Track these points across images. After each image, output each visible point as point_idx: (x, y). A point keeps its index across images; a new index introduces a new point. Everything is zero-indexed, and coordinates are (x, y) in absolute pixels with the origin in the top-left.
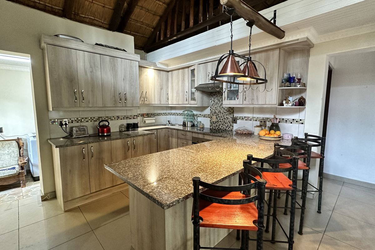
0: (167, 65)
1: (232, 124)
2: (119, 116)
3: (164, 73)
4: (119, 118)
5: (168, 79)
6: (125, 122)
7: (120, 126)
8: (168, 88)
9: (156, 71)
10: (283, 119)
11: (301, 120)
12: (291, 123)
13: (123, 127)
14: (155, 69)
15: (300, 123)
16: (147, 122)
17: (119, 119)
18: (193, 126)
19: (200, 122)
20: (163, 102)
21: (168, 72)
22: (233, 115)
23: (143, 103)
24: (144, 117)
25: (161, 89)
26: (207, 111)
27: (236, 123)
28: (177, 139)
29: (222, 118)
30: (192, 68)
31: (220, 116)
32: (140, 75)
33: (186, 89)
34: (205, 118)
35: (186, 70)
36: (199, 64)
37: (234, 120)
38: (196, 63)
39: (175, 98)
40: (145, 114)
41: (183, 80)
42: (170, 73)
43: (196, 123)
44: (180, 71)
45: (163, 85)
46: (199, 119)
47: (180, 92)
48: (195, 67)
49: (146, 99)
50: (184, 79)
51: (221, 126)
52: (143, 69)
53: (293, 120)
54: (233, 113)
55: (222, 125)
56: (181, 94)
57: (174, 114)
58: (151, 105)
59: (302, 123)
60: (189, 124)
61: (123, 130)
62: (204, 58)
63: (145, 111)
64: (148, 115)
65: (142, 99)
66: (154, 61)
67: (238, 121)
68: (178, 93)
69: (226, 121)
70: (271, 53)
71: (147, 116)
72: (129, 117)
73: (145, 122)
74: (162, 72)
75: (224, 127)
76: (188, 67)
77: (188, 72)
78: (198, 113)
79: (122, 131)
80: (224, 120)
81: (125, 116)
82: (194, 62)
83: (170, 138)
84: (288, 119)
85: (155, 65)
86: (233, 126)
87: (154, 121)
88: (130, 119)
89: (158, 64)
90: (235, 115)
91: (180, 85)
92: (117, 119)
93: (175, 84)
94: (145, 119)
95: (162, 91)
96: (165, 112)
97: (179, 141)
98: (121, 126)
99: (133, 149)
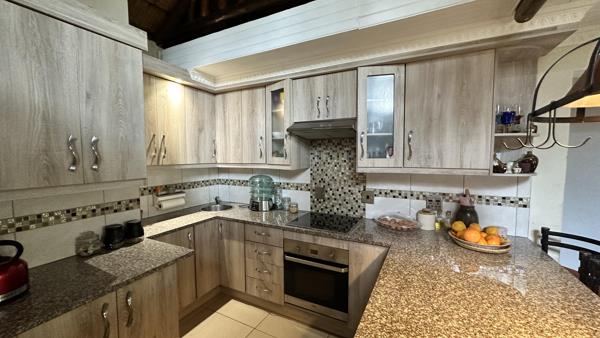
0: (214, 79)
1: (362, 205)
2: (75, 209)
3: (206, 95)
4: (74, 215)
5: (213, 111)
6: (97, 225)
7: (78, 239)
8: (213, 128)
9: (187, 89)
10: (480, 197)
11: (521, 199)
12: (499, 204)
13: (90, 241)
14: (185, 85)
15: (520, 206)
16: (165, 205)
17: (74, 218)
18: (273, 208)
19: (289, 200)
20: (206, 160)
21: (215, 94)
22: (365, 187)
23: (155, 163)
24: (158, 196)
25: (200, 130)
26: (304, 178)
27: (372, 203)
28: (242, 245)
29: (338, 193)
30: (276, 87)
31: (333, 187)
32: (147, 95)
33: (261, 132)
34: (299, 192)
35: (260, 91)
36: (294, 79)
37: (368, 197)
38: (286, 76)
39: (232, 150)
40: (161, 186)
41: (253, 113)
42: (219, 97)
43: (279, 203)
44: (245, 93)
45: (203, 121)
46: (285, 194)
47: (245, 138)
48: (286, 85)
49: (163, 154)
50: (253, 111)
51: (335, 209)
52: (153, 80)
53: (504, 198)
54: (364, 182)
55: (338, 207)
56: (246, 142)
57: (226, 182)
58: (176, 167)
59: (525, 206)
60: (265, 205)
61: (91, 251)
62: (309, 65)
63: (159, 180)
64: (168, 190)
65: (154, 154)
66: (183, 66)
67: (377, 199)
68: (239, 140)
69: (347, 198)
70: (474, 59)
71: (164, 193)
72: (112, 208)
73: (160, 206)
74: (200, 94)
75: (345, 211)
76: (264, 86)
77: (263, 97)
78: (283, 181)
79: (85, 254)
80: (343, 195)
81: (98, 206)
82: (282, 73)
83: (225, 241)
84: (492, 197)
85: (185, 74)
86: (364, 210)
87: (182, 202)
88: (116, 211)
89: (194, 74)
90: (370, 187)
91: (245, 124)
92: (69, 220)
93: (231, 122)
94: (160, 199)
95: (203, 135)
96: (206, 178)
97: (249, 247)
98: (81, 241)
99: (125, 323)
